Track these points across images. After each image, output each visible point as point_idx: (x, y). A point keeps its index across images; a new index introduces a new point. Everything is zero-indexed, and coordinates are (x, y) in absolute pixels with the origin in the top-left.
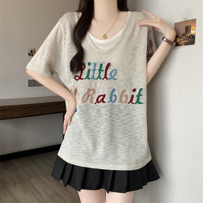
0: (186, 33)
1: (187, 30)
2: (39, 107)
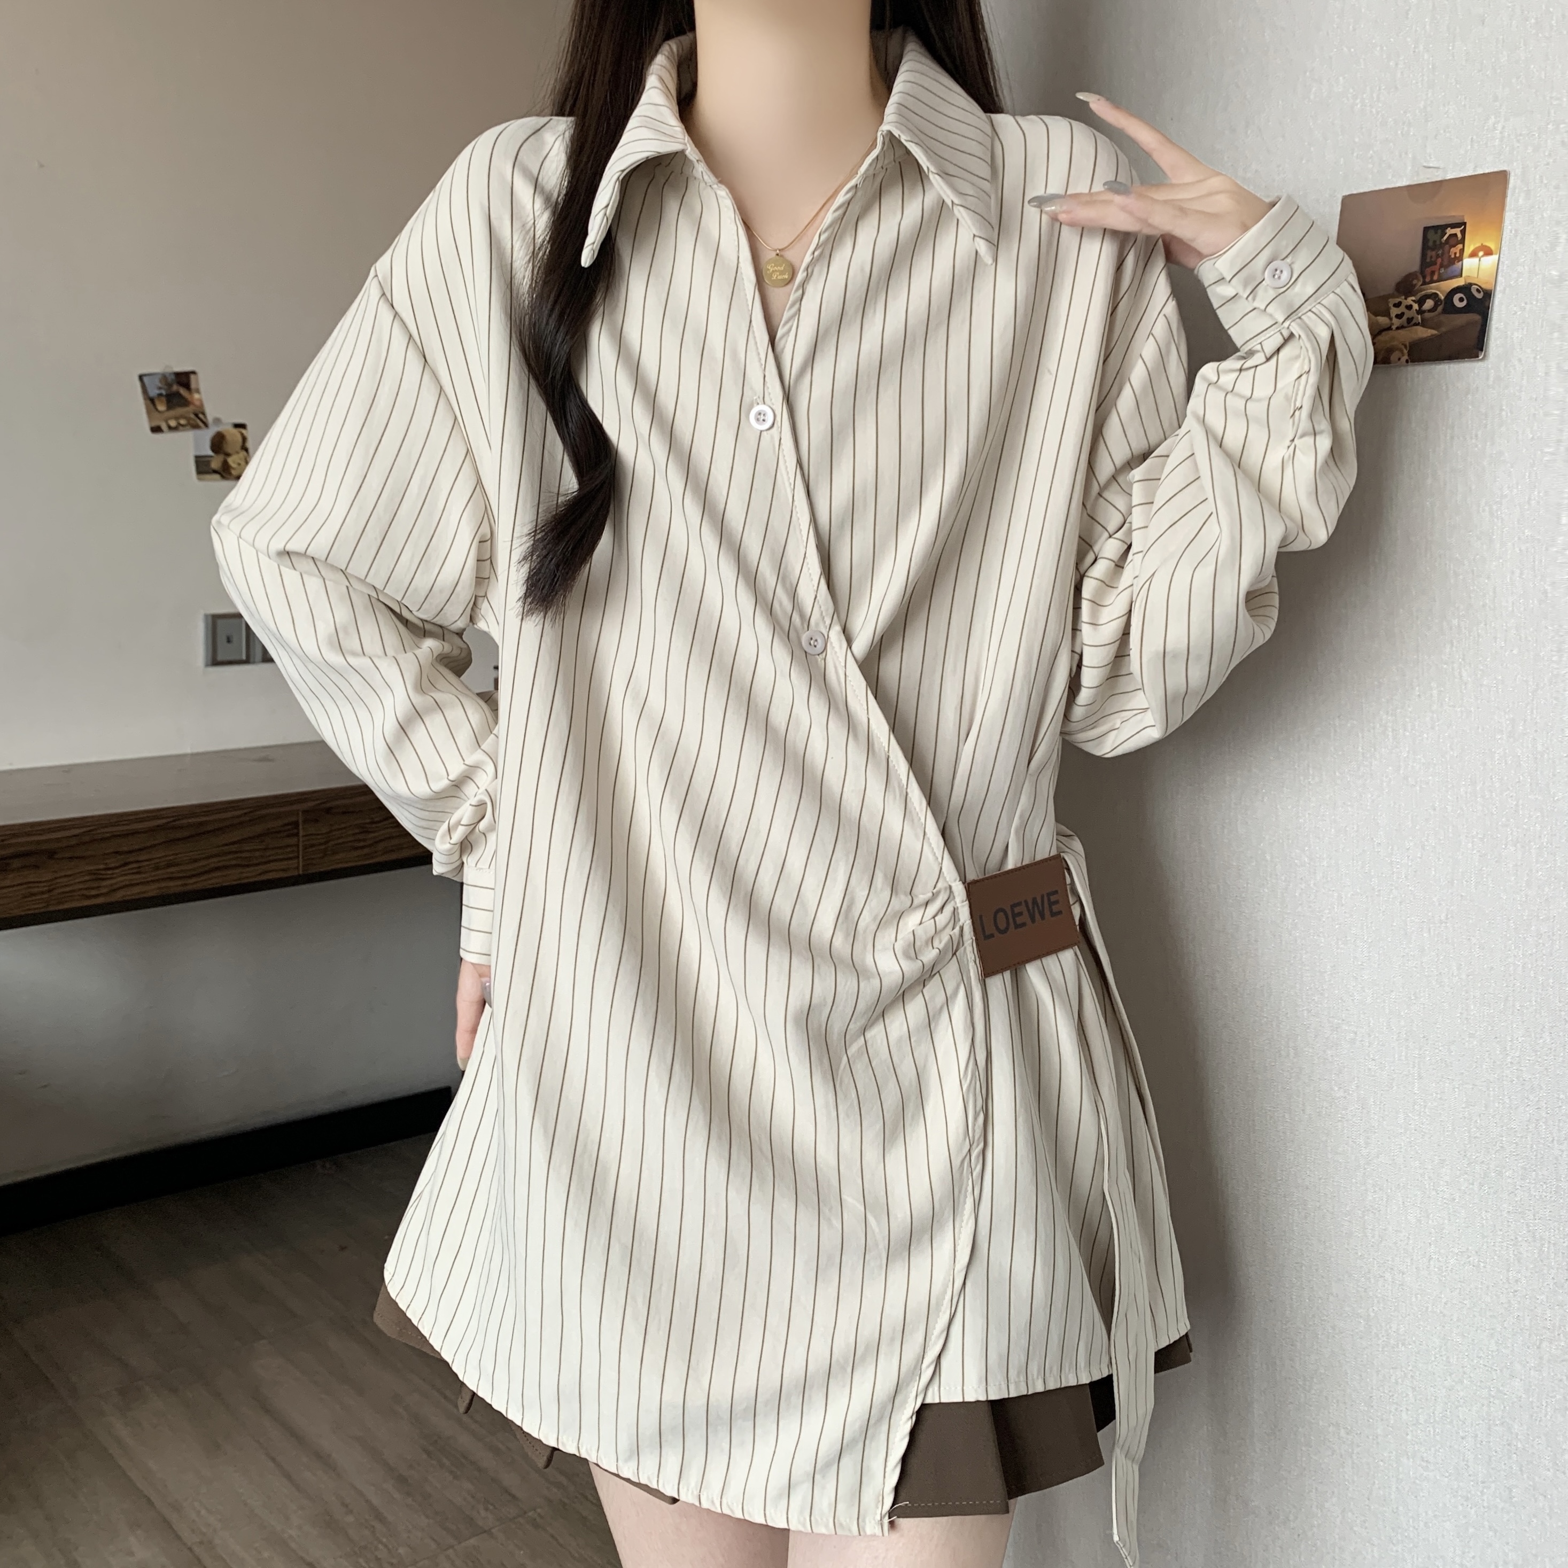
0: (1428, 270)
1: (1430, 253)
2: (296, 824)
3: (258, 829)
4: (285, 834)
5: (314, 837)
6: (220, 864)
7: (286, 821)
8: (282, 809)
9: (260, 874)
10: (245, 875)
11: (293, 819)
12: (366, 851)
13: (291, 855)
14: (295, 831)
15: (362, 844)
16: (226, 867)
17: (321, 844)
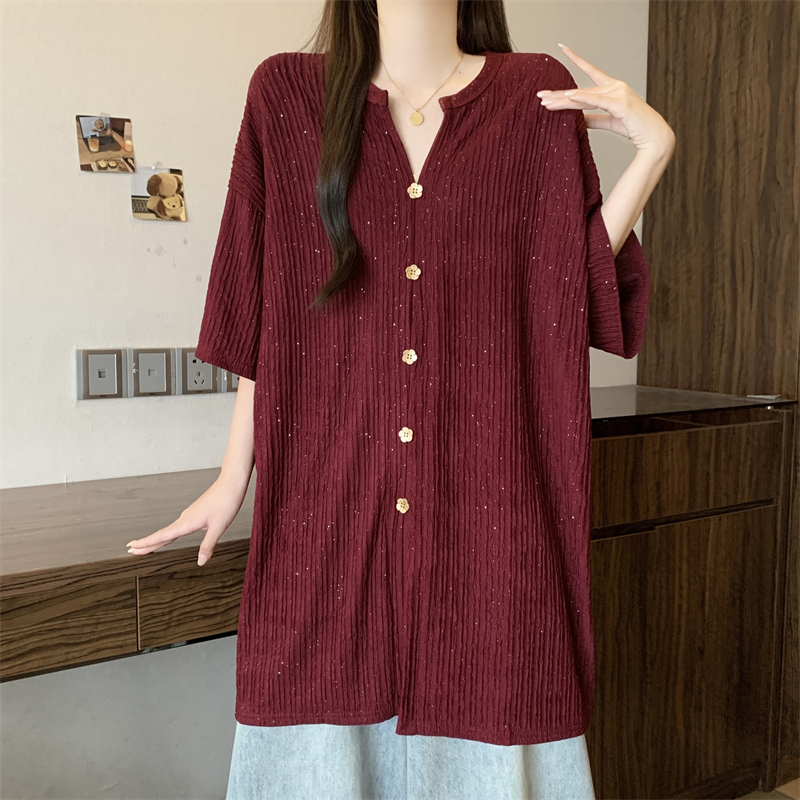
2: (133, 593)
3: (88, 600)
4: (121, 605)
5: (155, 607)
6: (37, 645)
7: (122, 589)
8: (116, 577)
9: (90, 654)
10: (70, 656)
11: (130, 587)
12: (218, 619)
13: (128, 629)
14: (133, 601)
15: (212, 612)
16: (47, 648)
17: (164, 615)
